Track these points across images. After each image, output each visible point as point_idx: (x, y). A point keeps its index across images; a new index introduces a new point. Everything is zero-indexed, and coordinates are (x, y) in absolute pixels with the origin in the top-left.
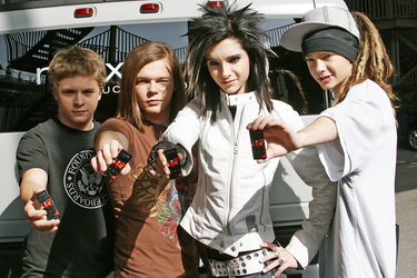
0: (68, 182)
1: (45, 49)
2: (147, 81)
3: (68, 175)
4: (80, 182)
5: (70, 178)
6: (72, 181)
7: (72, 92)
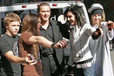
4: (17, 51)
7: (15, 26)
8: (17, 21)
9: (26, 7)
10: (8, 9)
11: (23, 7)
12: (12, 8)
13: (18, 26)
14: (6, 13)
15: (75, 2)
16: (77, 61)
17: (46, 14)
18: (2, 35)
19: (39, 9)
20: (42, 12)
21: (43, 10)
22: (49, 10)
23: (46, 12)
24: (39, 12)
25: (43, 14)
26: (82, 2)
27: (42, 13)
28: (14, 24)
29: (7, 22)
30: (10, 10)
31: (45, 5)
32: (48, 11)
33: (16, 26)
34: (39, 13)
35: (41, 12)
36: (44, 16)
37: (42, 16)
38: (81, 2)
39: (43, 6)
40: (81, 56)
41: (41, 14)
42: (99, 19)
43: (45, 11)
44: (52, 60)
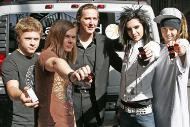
7: (30, 39)
8: (35, 31)
9: (51, 8)
10: (22, 9)
11: (47, 7)
12: (28, 8)
13: (35, 39)
14: (18, 16)
15: (137, 2)
16: (126, 99)
17: (92, 24)
18: (10, 54)
19: (80, 14)
20: (86, 19)
21: (87, 17)
22: (96, 17)
23: (92, 19)
24: (80, 18)
25: (88, 22)
26: (148, 4)
27: (85, 21)
28: (28, 36)
29: (17, 31)
30: (25, 11)
31: (91, 8)
32: (94, 18)
33: (33, 40)
34: (80, 20)
35: (83, 19)
36: (88, 26)
37: (86, 25)
38: (146, 3)
39: (87, 9)
40: (135, 92)
41: (83, 22)
42: (173, 35)
43: (90, 18)
44: (87, 98)
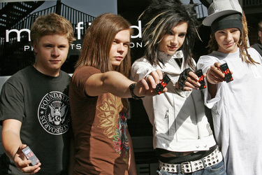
0: (41, 115)
1: (4, 18)
2: (118, 42)
3: (41, 110)
4: (49, 116)
5: (42, 112)
6: (44, 114)
13: (59, 47)
